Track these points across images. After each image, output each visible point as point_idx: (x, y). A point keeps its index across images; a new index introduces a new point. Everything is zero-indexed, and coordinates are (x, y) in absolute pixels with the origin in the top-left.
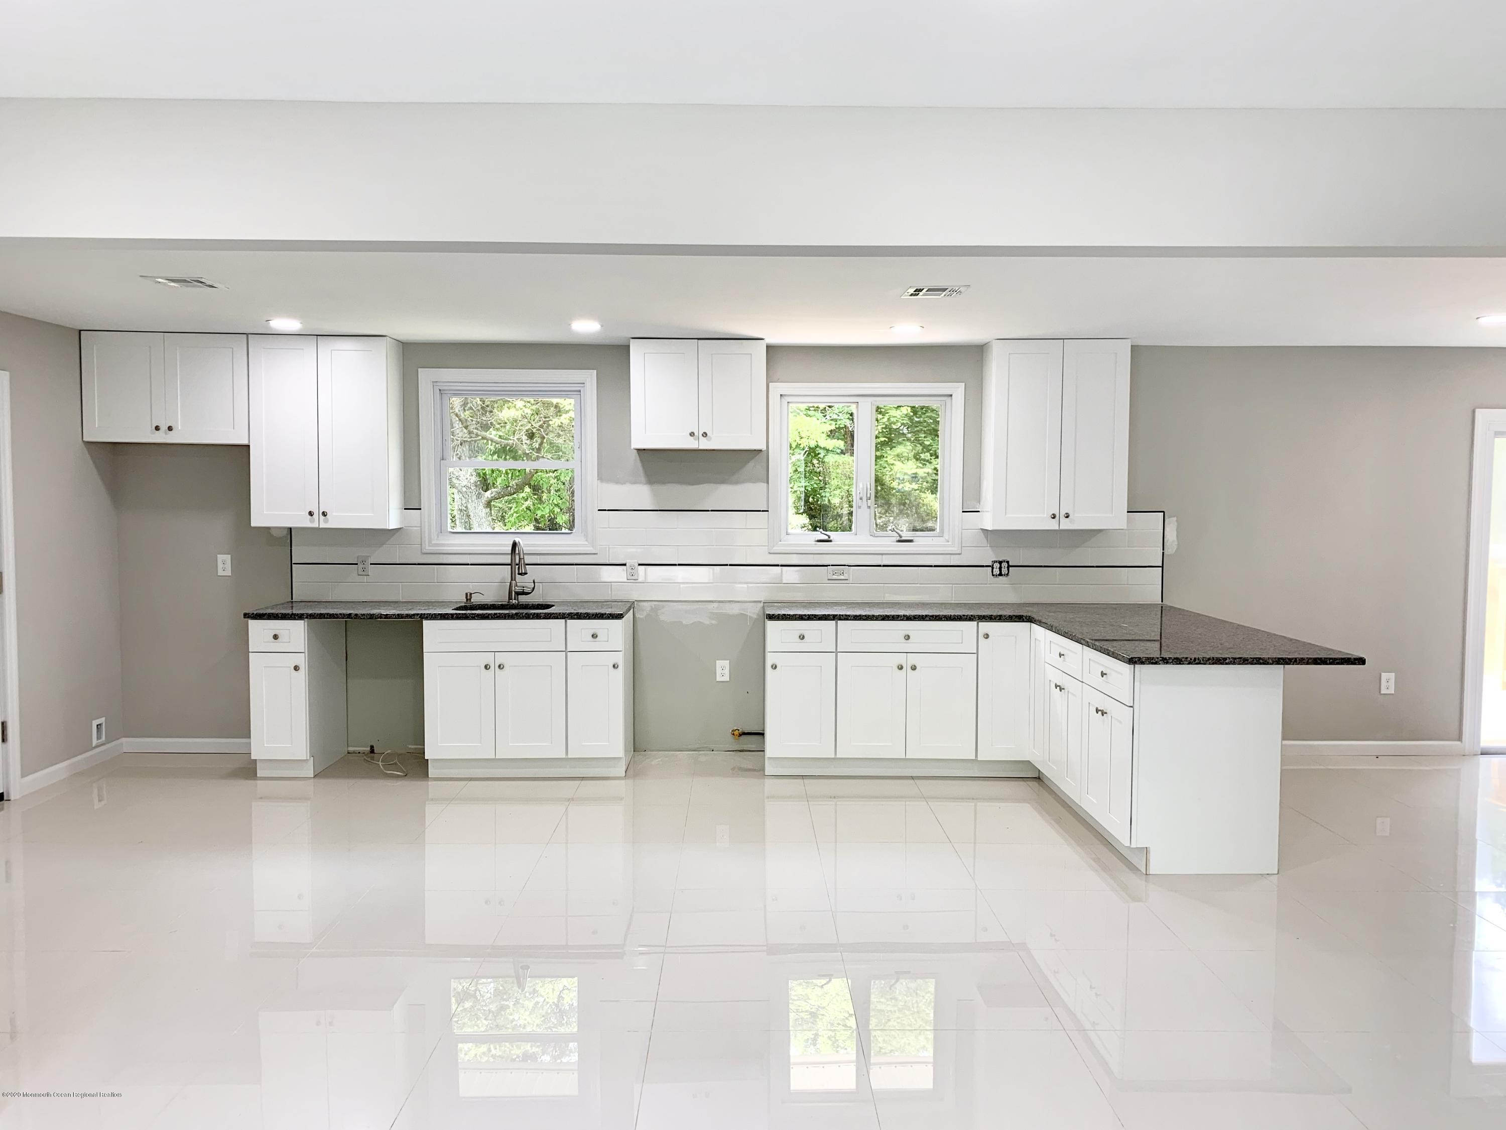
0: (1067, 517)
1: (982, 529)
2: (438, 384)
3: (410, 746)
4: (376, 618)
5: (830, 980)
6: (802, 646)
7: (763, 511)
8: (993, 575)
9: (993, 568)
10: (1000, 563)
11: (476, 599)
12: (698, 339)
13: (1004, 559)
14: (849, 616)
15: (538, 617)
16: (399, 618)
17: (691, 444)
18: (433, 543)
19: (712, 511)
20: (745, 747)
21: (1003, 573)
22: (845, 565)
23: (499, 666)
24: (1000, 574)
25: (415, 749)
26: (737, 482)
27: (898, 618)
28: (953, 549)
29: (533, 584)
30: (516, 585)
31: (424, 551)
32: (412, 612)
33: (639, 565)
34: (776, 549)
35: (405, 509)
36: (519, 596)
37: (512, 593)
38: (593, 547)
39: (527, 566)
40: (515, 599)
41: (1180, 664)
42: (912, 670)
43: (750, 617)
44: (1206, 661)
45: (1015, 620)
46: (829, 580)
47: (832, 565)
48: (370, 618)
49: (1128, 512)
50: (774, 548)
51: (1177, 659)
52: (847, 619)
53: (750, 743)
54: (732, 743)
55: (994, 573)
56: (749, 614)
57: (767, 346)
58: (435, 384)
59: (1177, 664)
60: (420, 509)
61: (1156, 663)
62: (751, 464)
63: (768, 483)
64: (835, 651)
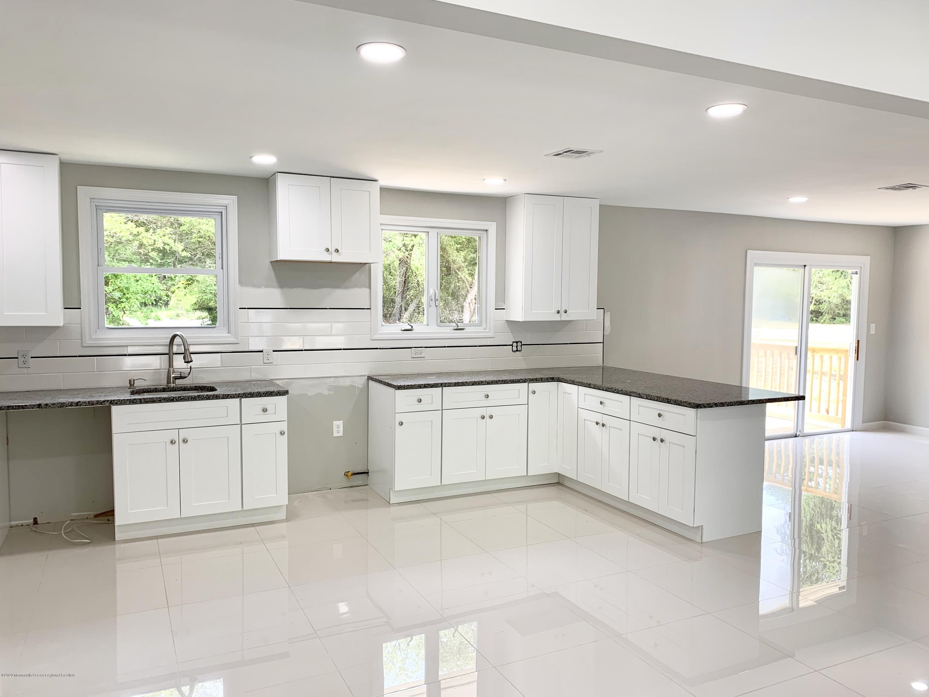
0: (566, 312)
1: (506, 320)
2: (95, 200)
3: (73, 514)
4: (66, 406)
5: (412, 638)
6: (420, 407)
7: (367, 309)
8: (513, 351)
9: (513, 346)
10: (517, 342)
11: (139, 384)
12: (331, 177)
13: (519, 340)
14: (451, 383)
15: (208, 398)
16: (89, 405)
17: (326, 258)
18: (92, 337)
19: (329, 309)
20: (355, 484)
21: (518, 349)
22: (423, 347)
23: (184, 441)
24: (517, 351)
25: (78, 515)
26: (347, 288)
27: (482, 383)
28: (490, 334)
29: (190, 369)
30: (174, 372)
31: (85, 345)
32: (102, 399)
33: (274, 351)
34: (376, 337)
35: (65, 308)
36: (176, 380)
37: (170, 379)
38: (235, 338)
39: (191, 355)
40: (173, 383)
41: (723, 406)
42: (491, 418)
43: (358, 388)
44: (736, 403)
45: (550, 380)
46: (412, 358)
47: (414, 348)
48: (61, 407)
49: (597, 309)
50: (375, 336)
51: (722, 403)
52: (450, 386)
53: (359, 480)
54: (345, 482)
55: (514, 350)
56: (356, 385)
57: (380, 188)
58: (92, 200)
59: (722, 406)
60: (80, 308)
61: (711, 407)
62: (357, 275)
63: (370, 288)
64: (441, 409)
